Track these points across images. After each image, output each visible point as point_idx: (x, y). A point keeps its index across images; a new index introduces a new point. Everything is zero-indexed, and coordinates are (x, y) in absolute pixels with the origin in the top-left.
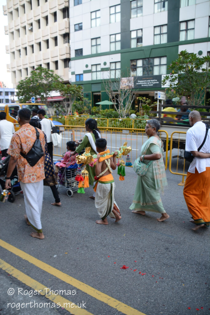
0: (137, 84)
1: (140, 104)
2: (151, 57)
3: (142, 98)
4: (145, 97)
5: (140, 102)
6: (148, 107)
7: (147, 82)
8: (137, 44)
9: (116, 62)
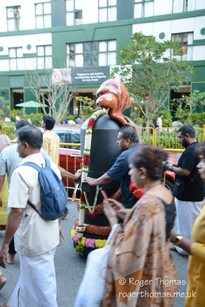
0: (76, 78)
1: (81, 106)
2: (95, 39)
3: (83, 98)
4: (87, 97)
5: (81, 103)
6: (92, 110)
7: (90, 76)
8: (75, 21)
9: (44, 46)
